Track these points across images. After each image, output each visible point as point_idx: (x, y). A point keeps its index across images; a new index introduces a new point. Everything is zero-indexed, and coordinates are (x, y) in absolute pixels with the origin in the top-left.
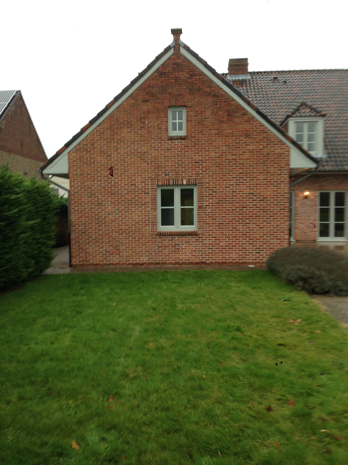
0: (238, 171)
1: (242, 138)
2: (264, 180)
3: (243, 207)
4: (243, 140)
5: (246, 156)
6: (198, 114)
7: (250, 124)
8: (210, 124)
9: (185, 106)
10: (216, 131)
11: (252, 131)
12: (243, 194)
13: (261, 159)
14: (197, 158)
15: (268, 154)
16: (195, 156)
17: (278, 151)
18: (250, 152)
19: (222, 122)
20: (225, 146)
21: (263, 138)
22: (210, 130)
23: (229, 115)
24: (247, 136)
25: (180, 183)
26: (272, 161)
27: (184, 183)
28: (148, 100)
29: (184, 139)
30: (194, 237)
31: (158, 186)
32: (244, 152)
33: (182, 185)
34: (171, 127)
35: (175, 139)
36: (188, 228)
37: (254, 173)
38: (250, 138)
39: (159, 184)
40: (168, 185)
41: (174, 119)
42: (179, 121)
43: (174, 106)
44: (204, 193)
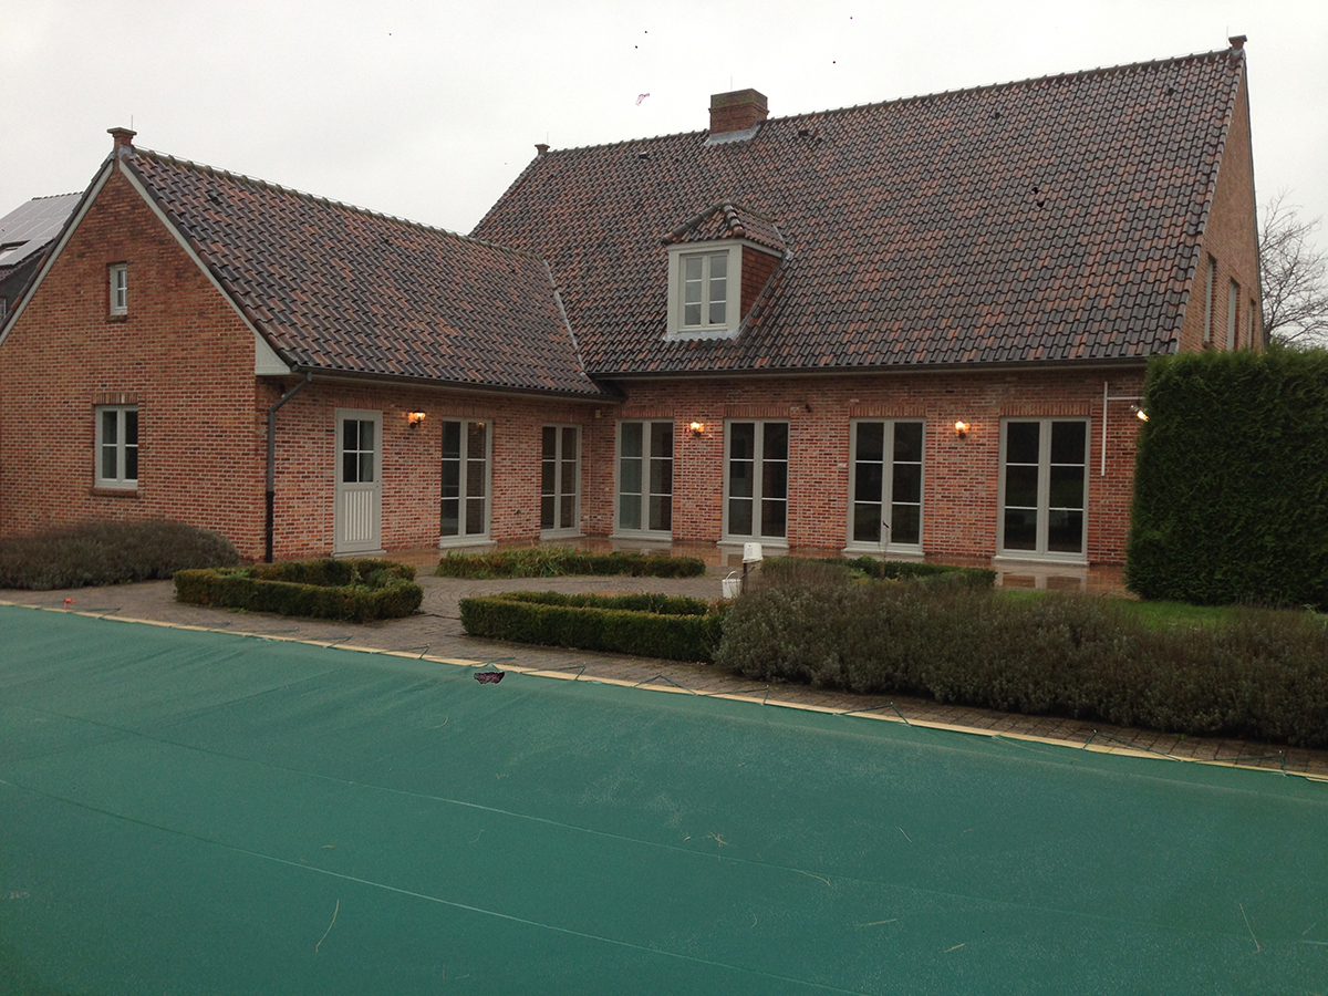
0: (189, 380)
1: (194, 319)
2: (222, 396)
3: (194, 449)
4: (195, 323)
5: (200, 351)
6: (140, 276)
7: (203, 292)
8: (155, 294)
9: (125, 262)
10: (163, 306)
11: (207, 305)
12: (195, 423)
13: (218, 357)
14: (139, 355)
15: (227, 348)
16: (136, 352)
17: (241, 342)
18: (204, 344)
19: (169, 289)
20: (173, 333)
21: (221, 317)
22: (155, 304)
23: (178, 276)
24: (201, 314)
25: (118, 401)
26: (232, 361)
27: (123, 401)
28: (84, 253)
29: (123, 321)
30: (134, 500)
31: (94, 405)
32: (197, 345)
33: (120, 404)
34: (117, 300)
35: (114, 322)
36: (132, 485)
37: (209, 384)
38: (205, 318)
39: (95, 402)
40: (105, 404)
41: (120, 285)
42: (124, 288)
43: (114, 264)
44: (145, 420)
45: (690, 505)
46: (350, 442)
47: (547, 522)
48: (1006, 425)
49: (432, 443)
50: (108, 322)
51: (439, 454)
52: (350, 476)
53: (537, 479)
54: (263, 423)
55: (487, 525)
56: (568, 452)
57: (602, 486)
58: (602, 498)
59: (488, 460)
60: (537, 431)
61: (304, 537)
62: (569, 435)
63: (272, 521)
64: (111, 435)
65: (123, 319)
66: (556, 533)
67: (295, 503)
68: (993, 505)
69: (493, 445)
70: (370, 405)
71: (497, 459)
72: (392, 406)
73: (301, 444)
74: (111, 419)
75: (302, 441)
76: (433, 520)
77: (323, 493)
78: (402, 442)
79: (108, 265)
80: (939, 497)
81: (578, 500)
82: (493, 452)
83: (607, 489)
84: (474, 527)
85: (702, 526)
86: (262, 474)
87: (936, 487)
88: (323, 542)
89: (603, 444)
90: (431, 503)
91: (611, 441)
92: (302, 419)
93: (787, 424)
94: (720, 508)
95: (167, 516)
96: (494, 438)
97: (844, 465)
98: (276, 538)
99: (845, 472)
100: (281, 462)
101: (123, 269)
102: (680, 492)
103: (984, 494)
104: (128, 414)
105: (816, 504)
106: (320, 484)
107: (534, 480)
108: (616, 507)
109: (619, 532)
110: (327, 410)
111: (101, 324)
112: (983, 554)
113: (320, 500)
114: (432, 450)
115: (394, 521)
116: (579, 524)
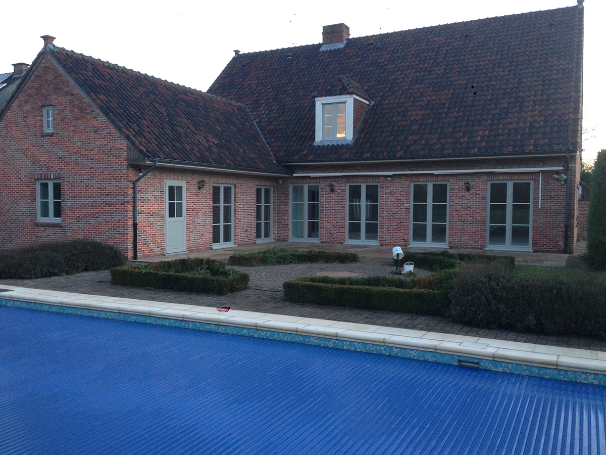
0: (89, 166)
1: (92, 134)
2: (108, 174)
3: (93, 202)
4: (92, 136)
5: (95, 151)
6: (60, 112)
7: (97, 120)
8: (69, 121)
9: (51, 105)
10: (74, 128)
11: (99, 127)
12: (93, 188)
13: (106, 154)
14: (61, 153)
15: (111, 149)
16: (59, 152)
18: (97, 148)
19: (77, 119)
20: (80, 142)
22: (69, 127)
24: (95, 132)
25: (49, 177)
26: (114, 156)
27: (52, 177)
28: (28, 101)
29: (51, 136)
30: (59, 228)
31: (35, 180)
32: (94, 148)
33: (51, 179)
34: (46, 125)
35: (46, 136)
36: (58, 220)
37: (101, 168)
38: (98, 134)
39: (36, 178)
40: (42, 179)
41: (48, 117)
42: (51, 119)
43: (45, 106)
44: (66, 187)
45: (329, 225)
46: (171, 198)
47: (258, 235)
48: (490, 184)
49: (208, 197)
50: (43, 136)
51: (211, 203)
52: (171, 215)
53: (254, 214)
54: (131, 188)
55: (233, 237)
56: (267, 201)
57: (283, 217)
58: (283, 223)
59: (232, 205)
60: (254, 190)
61: (151, 246)
62: (267, 192)
63: (137, 238)
64: (45, 194)
65: (52, 135)
66: (262, 241)
67: (147, 229)
68: (484, 223)
69: (235, 197)
70: (180, 178)
71: (237, 204)
72: (190, 178)
73: (149, 199)
74: (45, 187)
75: (149, 197)
76: (209, 236)
77: (159, 224)
78: (195, 197)
79: (42, 107)
80: (456, 220)
81: (272, 224)
82: (235, 201)
83: (286, 218)
84: (227, 239)
85: (335, 236)
86: (131, 214)
87: (454, 215)
88: (160, 248)
89: (283, 196)
90: (208, 227)
91: (287, 195)
92: (149, 186)
93: (378, 185)
94: (344, 227)
95: (79, 236)
96: (235, 194)
97: (408, 205)
98: (139, 247)
99: (407, 208)
100: (140, 207)
101: (51, 108)
102: (324, 219)
103: (479, 218)
104: (54, 184)
105: (394, 224)
106: (158, 219)
107: (253, 214)
108: (290, 227)
109: (292, 239)
110: (160, 181)
111: (39, 137)
112: (479, 247)
113: (158, 227)
114: (208, 200)
115: (192, 237)
116: (272, 235)
